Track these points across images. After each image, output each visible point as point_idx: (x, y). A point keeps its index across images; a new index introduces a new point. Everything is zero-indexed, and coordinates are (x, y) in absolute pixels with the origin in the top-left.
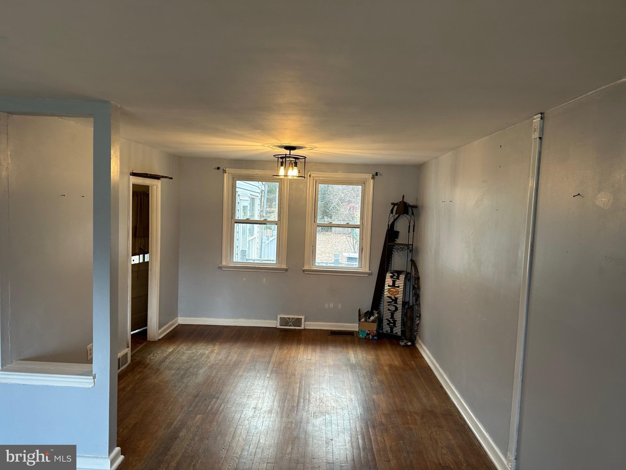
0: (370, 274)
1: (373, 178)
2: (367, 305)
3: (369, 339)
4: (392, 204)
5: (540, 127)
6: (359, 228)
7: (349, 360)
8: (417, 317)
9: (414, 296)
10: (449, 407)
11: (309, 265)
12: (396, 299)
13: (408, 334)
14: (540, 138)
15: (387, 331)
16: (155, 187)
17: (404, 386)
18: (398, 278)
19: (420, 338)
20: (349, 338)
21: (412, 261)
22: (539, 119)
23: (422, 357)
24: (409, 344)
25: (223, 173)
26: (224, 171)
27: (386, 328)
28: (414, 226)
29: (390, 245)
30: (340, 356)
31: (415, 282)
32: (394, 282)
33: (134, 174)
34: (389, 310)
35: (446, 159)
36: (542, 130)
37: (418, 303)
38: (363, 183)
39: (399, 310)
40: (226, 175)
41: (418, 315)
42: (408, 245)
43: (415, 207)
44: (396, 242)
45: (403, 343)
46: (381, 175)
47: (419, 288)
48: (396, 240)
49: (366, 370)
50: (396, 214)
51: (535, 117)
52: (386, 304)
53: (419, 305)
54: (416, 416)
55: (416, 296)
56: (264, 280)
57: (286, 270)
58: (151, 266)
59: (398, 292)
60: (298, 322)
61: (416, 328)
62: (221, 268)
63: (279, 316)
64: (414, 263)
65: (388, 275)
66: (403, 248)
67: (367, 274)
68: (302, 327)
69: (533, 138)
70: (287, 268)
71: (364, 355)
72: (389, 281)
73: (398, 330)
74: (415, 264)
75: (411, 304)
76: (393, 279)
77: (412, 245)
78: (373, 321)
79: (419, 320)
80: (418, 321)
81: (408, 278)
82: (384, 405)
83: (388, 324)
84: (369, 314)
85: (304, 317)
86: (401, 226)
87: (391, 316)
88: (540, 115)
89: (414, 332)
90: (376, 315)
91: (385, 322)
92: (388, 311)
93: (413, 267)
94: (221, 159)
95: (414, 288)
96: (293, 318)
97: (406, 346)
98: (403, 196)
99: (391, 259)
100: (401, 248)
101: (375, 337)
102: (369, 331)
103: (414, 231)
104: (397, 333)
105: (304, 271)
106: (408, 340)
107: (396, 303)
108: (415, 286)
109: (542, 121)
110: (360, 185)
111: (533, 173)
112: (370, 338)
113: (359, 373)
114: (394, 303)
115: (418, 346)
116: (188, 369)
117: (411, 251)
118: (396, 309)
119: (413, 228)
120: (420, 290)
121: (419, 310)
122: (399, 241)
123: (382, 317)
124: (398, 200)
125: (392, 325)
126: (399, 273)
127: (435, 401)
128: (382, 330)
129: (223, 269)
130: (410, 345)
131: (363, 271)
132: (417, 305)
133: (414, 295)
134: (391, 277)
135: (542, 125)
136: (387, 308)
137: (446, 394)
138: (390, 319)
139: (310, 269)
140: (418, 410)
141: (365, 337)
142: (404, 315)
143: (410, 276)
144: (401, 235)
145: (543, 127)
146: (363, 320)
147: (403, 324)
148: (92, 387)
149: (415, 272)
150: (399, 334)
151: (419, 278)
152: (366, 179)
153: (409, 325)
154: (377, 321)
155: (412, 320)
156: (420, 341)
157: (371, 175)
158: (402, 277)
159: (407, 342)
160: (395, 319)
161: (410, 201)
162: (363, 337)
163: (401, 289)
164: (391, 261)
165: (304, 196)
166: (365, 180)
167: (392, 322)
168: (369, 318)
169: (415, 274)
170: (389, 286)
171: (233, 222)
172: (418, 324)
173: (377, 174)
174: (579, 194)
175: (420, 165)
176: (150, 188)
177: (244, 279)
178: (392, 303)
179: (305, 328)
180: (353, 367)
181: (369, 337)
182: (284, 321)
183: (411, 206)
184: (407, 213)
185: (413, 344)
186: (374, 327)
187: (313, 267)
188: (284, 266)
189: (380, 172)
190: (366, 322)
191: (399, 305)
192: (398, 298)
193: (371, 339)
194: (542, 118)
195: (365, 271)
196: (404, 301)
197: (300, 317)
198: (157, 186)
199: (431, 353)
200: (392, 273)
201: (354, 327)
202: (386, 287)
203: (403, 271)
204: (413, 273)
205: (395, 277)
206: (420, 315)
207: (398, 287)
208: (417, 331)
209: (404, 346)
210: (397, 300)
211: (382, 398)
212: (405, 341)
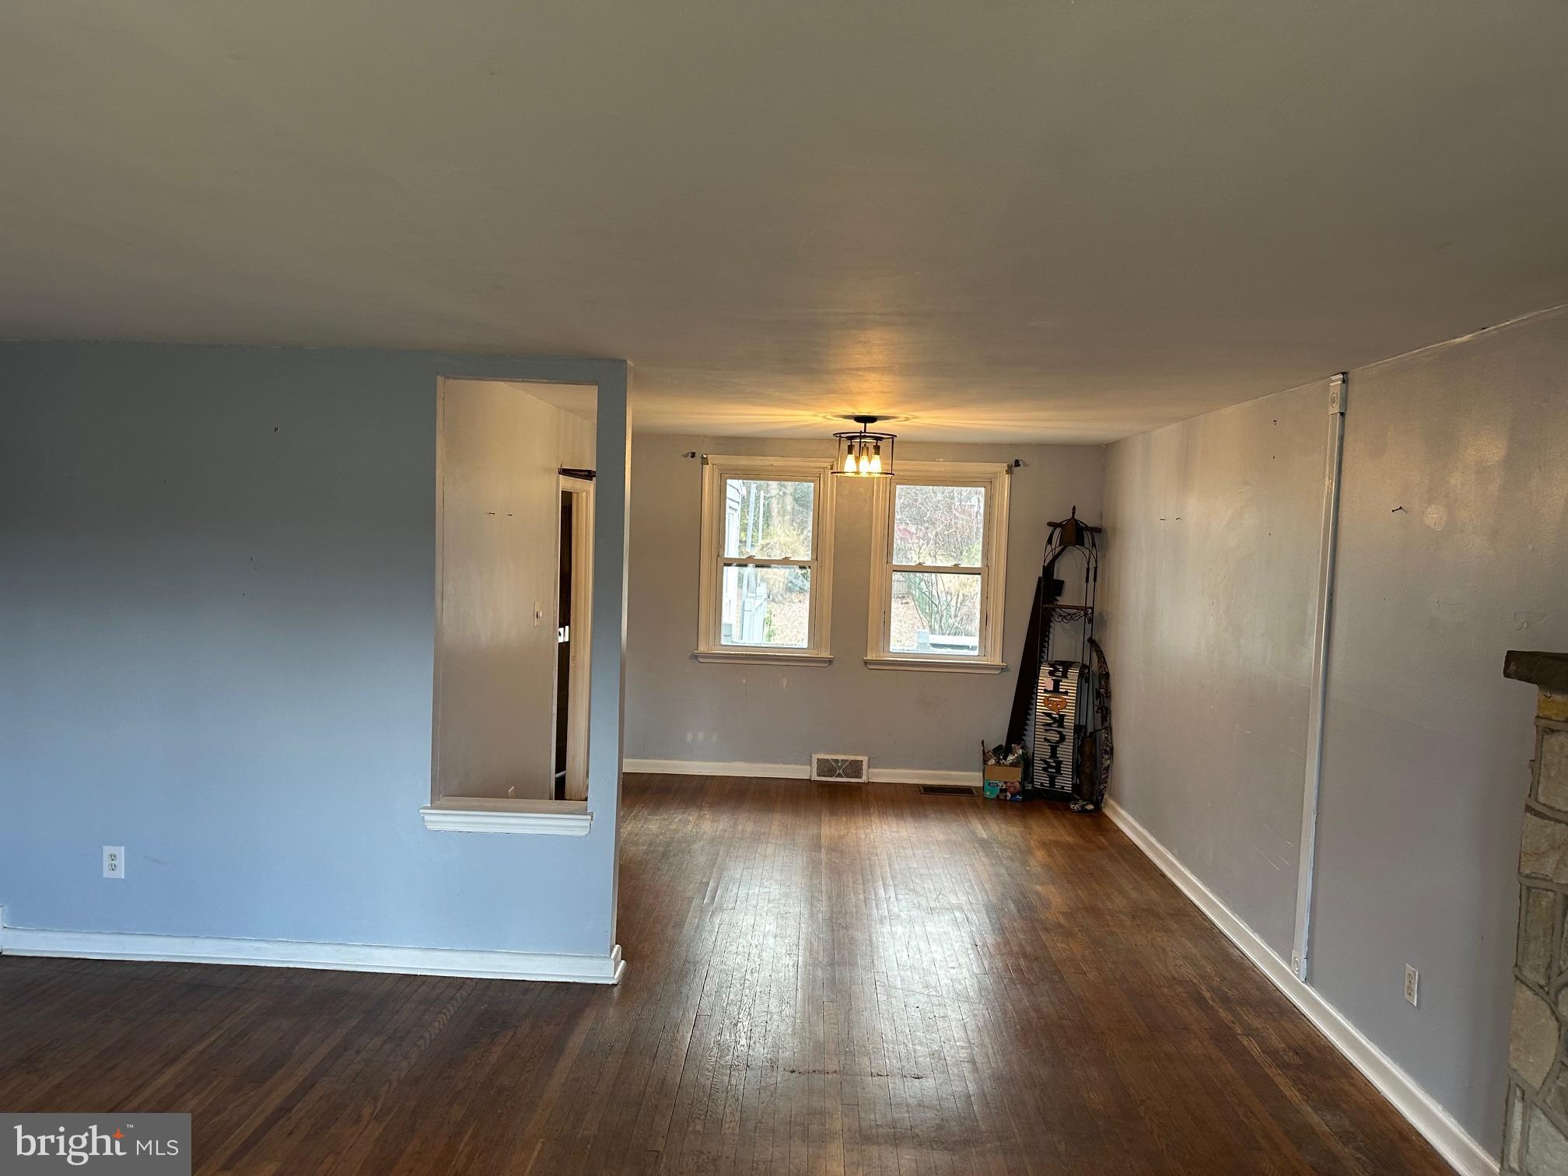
0: (1003, 669)
1: (1009, 471)
2: (998, 734)
3: (1006, 800)
4: (1050, 524)
5: (1341, 395)
6: (980, 574)
7: (973, 833)
8: (1106, 752)
9: (1097, 712)
10: (1181, 904)
11: (877, 651)
12: (1062, 717)
13: (1085, 788)
14: (1342, 414)
15: (1042, 783)
16: (584, 494)
17: (1092, 874)
18: (1065, 675)
19: (1112, 796)
20: (963, 798)
21: (1091, 641)
22: (1340, 382)
23: (1119, 830)
24: (1090, 807)
25: (703, 464)
26: (705, 461)
27: (1041, 779)
28: (1096, 568)
29: (1046, 608)
30: (955, 827)
31: (1100, 682)
32: (1056, 684)
33: (565, 472)
34: (1046, 740)
35: (1167, 436)
36: (1345, 400)
37: (1106, 724)
38: (989, 483)
39: (1067, 740)
40: (707, 468)
41: (1108, 749)
42: (1085, 609)
43: (1097, 530)
44: (1058, 603)
45: (1078, 806)
46: (1026, 465)
47: (1108, 695)
48: (1058, 598)
49: (1011, 849)
50: (1060, 545)
51: (1333, 378)
52: (1040, 728)
53: (1109, 729)
54: (1121, 916)
55: (1102, 711)
56: (785, 683)
57: (830, 661)
58: (575, 652)
59: (1065, 704)
60: (855, 768)
61: (1103, 776)
62: (695, 657)
63: (815, 757)
64: (1094, 645)
65: (1045, 669)
66: (1074, 614)
67: (997, 669)
68: (864, 779)
69: (1330, 413)
70: (832, 656)
71: (1003, 826)
72: (1045, 682)
73: (1065, 782)
74: (1099, 647)
75: (1090, 729)
76: (1054, 678)
77: (1092, 608)
78: (1013, 765)
79: (1110, 759)
80: (1108, 762)
81: (1084, 677)
82: (1059, 900)
83: (1045, 769)
84: (1002, 751)
85: (866, 758)
86: (1069, 569)
87: (1051, 752)
88: (1341, 376)
89: (1100, 784)
90: (1020, 752)
91: (1038, 766)
92: (1046, 744)
93: (1094, 655)
94: (699, 436)
95: (1098, 695)
96: (843, 761)
97: (1083, 811)
98: (1074, 508)
99: (1047, 639)
100: (1069, 614)
101: (1018, 797)
102: (1006, 783)
103: (1095, 580)
104: (1063, 788)
105: (866, 663)
106: (1087, 800)
107: (1061, 725)
108: (1101, 690)
109: (1344, 385)
110: (981, 486)
111: (1331, 472)
112: (1008, 798)
113: (1000, 854)
114: (1057, 727)
115: (1107, 812)
116: (668, 844)
117: (1091, 621)
118: (1062, 738)
119: (1093, 575)
120: (1110, 700)
121: (1109, 738)
122: (1062, 601)
123: (1031, 758)
124: (1062, 516)
125: (1054, 771)
126: (1067, 665)
127: (1154, 896)
128: (1032, 782)
129: (700, 660)
130: (1091, 811)
131: (989, 663)
132: (1106, 728)
133: (1098, 709)
134: (1051, 673)
135: (1344, 393)
136: (1043, 737)
137: (1173, 885)
138: (1049, 758)
139: (878, 659)
140: (1124, 908)
141: (998, 796)
142: (1079, 750)
143: (1089, 671)
144: (1067, 589)
145: (1346, 398)
146: (992, 761)
147: (1077, 770)
148: (587, 835)
149: (1099, 663)
150: (1068, 789)
151: (1107, 675)
152: (996, 473)
153: (1087, 770)
154: (1022, 764)
155: (1094, 760)
156: (1112, 802)
157: (1006, 465)
158: (1073, 673)
159: (1084, 803)
160: (1060, 759)
161: (1086, 517)
162: (994, 796)
163: (1072, 697)
164: (1048, 642)
165: (867, 509)
166: (992, 476)
167: (1054, 764)
168: (1005, 758)
169: (1100, 667)
170: (1046, 691)
171: (721, 563)
172: (1108, 766)
173: (1017, 463)
174: (1401, 508)
175: (1107, 445)
176: (574, 497)
177: (744, 681)
178: (1053, 725)
179: (870, 780)
180: (985, 845)
181: (1006, 796)
182: (826, 767)
183: (1090, 528)
184: (1082, 544)
185: (1098, 808)
186: (1016, 775)
187: (887, 654)
188: (825, 654)
189: (1024, 460)
190: (1000, 765)
191: (1067, 730)
192: (1065, 715)
193: (1010, 800)
194: (1344, 382)
195: (993, 663)
196: (1077, 723)
197: (859, 758)
198: (588, 493)
199: (1137, 821)
200: (1051, 666)
201: (973, 778)
202: (1041, 696)
203: (1073, 663)
204: (1095, 667)
205: (1060, 674)
206: (1112, 749)
207: (1066, 693)
208: (1106, 782)
209: (1079, 812)
210: (1063, 719)
211: (1054, 890)
212: (1081, 803)
